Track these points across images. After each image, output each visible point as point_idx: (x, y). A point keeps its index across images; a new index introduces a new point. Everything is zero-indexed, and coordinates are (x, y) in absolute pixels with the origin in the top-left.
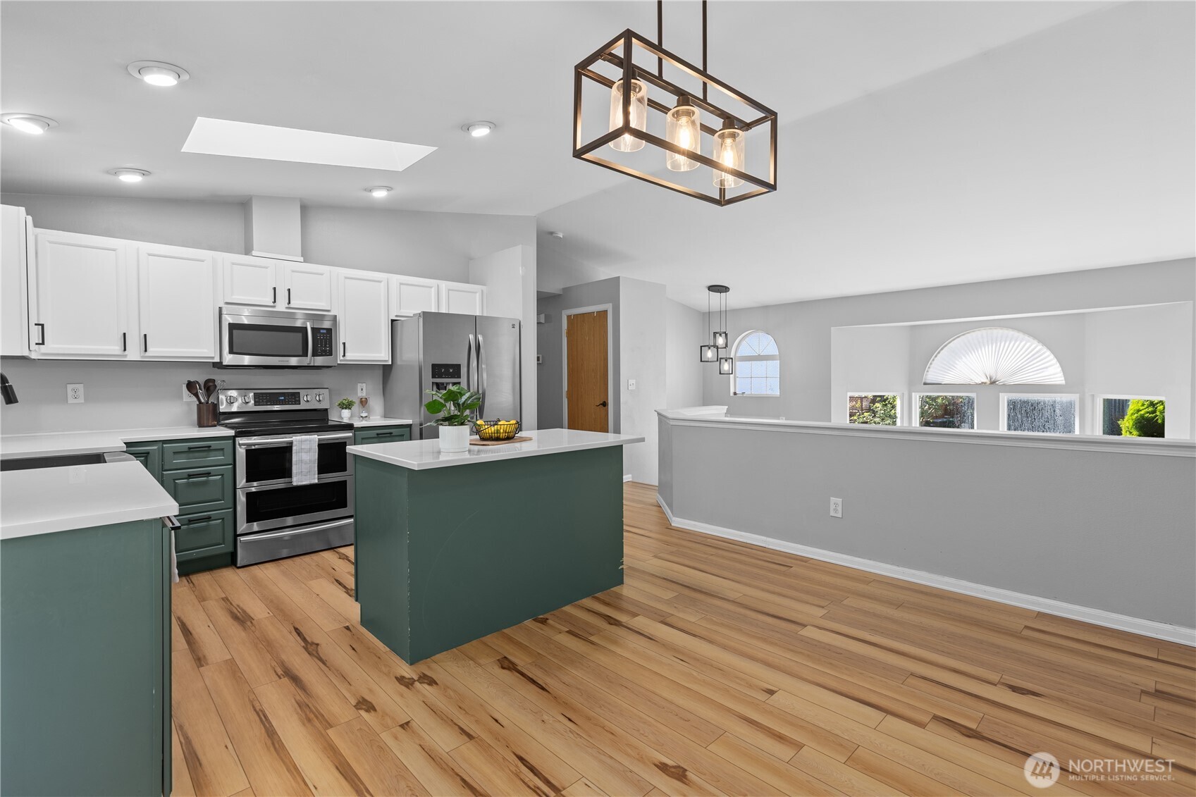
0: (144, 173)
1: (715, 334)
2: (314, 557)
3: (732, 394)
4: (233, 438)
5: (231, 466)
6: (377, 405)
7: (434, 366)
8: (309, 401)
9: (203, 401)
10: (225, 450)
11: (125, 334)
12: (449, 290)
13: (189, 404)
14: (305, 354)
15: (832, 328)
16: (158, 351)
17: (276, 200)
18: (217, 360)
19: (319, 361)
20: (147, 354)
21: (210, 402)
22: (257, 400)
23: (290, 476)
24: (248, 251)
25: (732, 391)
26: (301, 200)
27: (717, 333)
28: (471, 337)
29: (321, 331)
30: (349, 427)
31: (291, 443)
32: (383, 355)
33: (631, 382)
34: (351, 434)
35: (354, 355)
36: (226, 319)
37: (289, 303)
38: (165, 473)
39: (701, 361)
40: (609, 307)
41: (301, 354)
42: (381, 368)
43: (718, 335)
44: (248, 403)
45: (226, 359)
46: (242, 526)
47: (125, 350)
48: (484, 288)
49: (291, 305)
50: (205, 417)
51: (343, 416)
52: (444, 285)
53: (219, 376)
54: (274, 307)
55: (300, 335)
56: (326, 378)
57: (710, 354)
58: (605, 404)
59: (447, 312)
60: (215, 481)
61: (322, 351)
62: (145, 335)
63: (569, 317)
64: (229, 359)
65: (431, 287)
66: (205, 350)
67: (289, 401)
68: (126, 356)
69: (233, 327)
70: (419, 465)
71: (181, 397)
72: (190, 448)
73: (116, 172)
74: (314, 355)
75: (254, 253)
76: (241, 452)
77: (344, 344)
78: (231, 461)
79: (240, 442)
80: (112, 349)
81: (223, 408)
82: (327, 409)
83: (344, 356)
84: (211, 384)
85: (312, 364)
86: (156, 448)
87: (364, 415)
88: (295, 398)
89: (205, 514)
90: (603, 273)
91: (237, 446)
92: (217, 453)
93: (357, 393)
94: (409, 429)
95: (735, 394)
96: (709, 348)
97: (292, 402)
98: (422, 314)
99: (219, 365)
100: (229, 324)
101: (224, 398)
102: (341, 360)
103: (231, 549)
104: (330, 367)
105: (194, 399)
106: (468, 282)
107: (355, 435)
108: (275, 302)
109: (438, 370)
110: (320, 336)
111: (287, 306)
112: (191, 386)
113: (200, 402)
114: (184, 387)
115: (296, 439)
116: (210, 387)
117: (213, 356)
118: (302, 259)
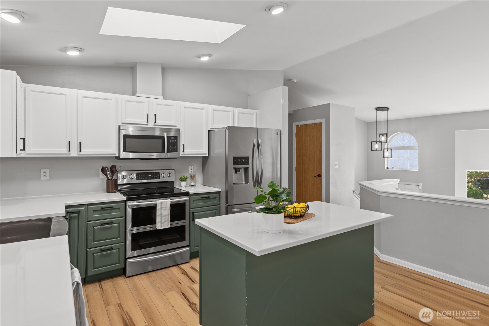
0: (80, 50)
1: (379, 134)
2: (167, 270)
3: (386, 168)
4: (125, 202)
5: (124, 218)
6: (199, 178)
7: (234, 158)
8: (164, 177)
9: (109, 178)
10: (121, 208)
11: (69, 142)
12: (239, 113)
13: (102, 179)
14: (163, 151)
15: (456, 131)
16: (86, 151)
17: (149, 64)
18: (117, 155)
19: (170, 155)
20: (81, 153)
21: (113, 179)
22: (137, 177)
23: (155, 223)
24: (134, 93)
25: (386, 166)
26: (162, 64)
27: (380, 134)
28: (255, 140)
29: (172, 138)
30: (187, 194)
31: (156, 204)
32: (204, 151)
33: (336, 163)
34: (188, 198)
35: (189, 151)
36: (122, 132)
37: (155, 122)
38: (88, 223)
39: (371, 150)
40: (323, 121)
41: (161, 151)
42: (202, 158)
43: (381, 135)
44: (133, 178)
45: (121, 155)
46: (129, 253)
47: (69, 151)
48: (257, 111)
49: (156, 124)
50: (111, 187)
51: (182, 185)
52: (237, 110)
53: (118, 164)
54: (147, 125)
55: (160, 141)
56: (173, 164)
57: (377, 146)
58: (320, 176)
59: (238, 126)
60: (114, 226)
61: (172, 149)
62: (80, 142)
63: (297, 126)
64: (123, 155)
65: (230, 112)
66: (111, 150)
67: (154, 177)
68: (70, 154)
69: (126, 137)
70: (260, 252)
71: (98, 176)
72: (102, 208)
73: (65, 50)
74: (168, 152)
75: (137, 95)
76: (129, 211)
77: (184, 145)
78: (124, 215)
79: (129, 204)
80: (62, 150)
81: (120, 182)
82: (173, 181)
83: (184, 152)
84: (114, 169)
85: (167, 157)
86: (84, 208)
87: (193, 184)
88: (156, 175)
89: (110, 246)
90: (316, 102)
91: (127, 207)
92: (116, 210)
93: (189, 172)
94: (219, 194)
95: (388, 168)
96: (376, 143)
97: (155, 177)
98: (228, 128)
99: (118, 158)
100: (124, 135)
101: (121, 176)
102: (182, 154)
103: (123, 266)
104: (176, 158)
105: (105, 177)
106: (247, 108)
107: (190, 198)
108: (148, 122)
109: (237, 161)
110: (171, 141)
111: (154, 124)
112: (103, 170)
113: (108, 179)
114: (100, 169)
115: (158, 201)
116: (113, 170)
117: (115, 153)
118: (162, 97)
